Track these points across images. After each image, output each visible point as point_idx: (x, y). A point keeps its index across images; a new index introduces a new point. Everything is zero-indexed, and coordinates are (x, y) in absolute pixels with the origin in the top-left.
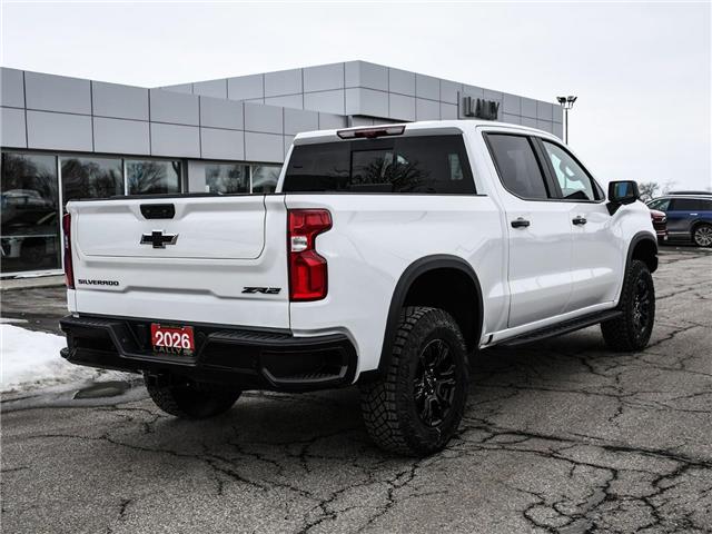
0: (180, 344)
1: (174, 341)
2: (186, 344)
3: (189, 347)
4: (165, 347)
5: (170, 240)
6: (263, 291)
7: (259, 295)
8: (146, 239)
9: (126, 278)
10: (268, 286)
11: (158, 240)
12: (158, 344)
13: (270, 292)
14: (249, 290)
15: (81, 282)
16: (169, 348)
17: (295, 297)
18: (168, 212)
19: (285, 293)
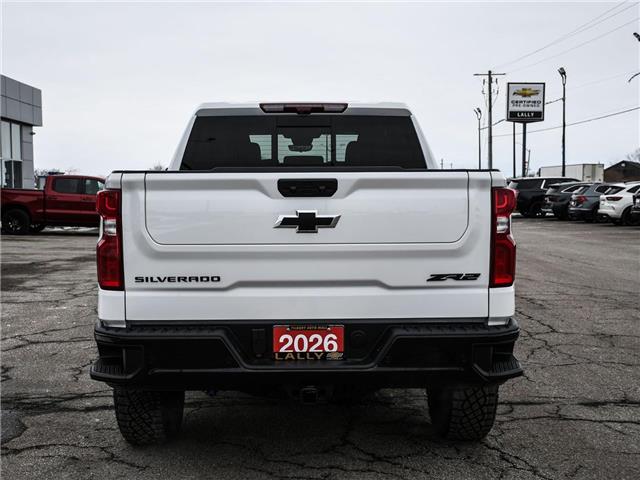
0: (321, 347)
1: (310, 345)
2: (331, 346)
3: (335, 349)
4: (295, 353)
5: (328, 223)
6: (457, 277)
7: (450, 282)
8: (287, 223)
10: (464, 272)
11: (307, 223)
12: (282, 350)
13: (465, 278)
14: (437, 278)
15: (139, 279)
16: (303, 355)
17: (497, 281)
18: (328, 189)
19: (485, 279)
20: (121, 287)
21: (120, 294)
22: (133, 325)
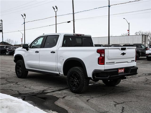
0: (122, 71)
9: (116, 61)
11: (123, 54)
12: (119, 72)
14: (132, 61)
15: (106, 63)
19: (135, 61)
20: (104, 64)
21: (104, 65)
22: (105, 70)
